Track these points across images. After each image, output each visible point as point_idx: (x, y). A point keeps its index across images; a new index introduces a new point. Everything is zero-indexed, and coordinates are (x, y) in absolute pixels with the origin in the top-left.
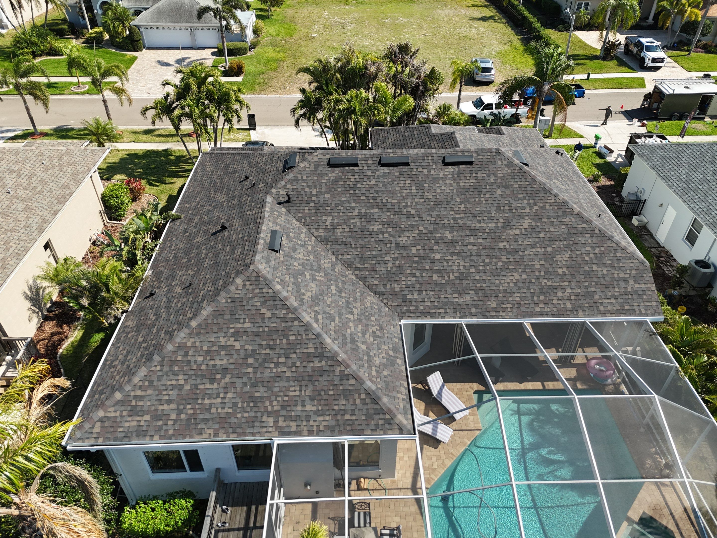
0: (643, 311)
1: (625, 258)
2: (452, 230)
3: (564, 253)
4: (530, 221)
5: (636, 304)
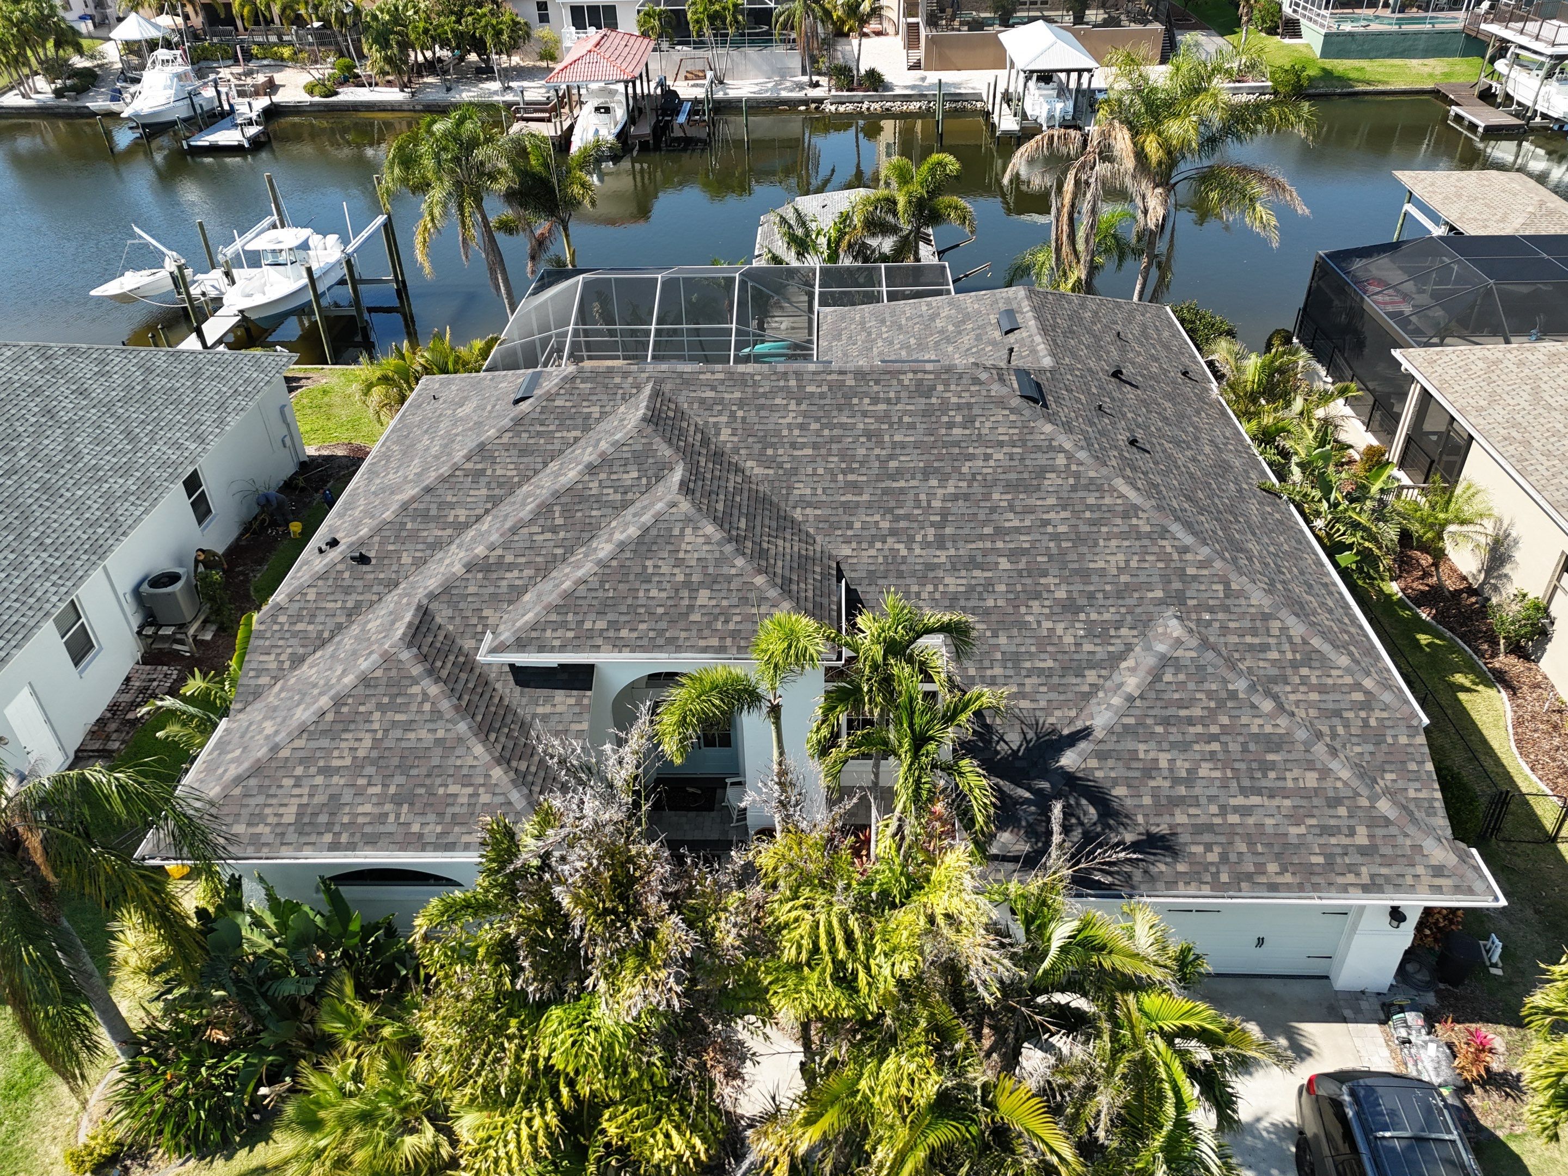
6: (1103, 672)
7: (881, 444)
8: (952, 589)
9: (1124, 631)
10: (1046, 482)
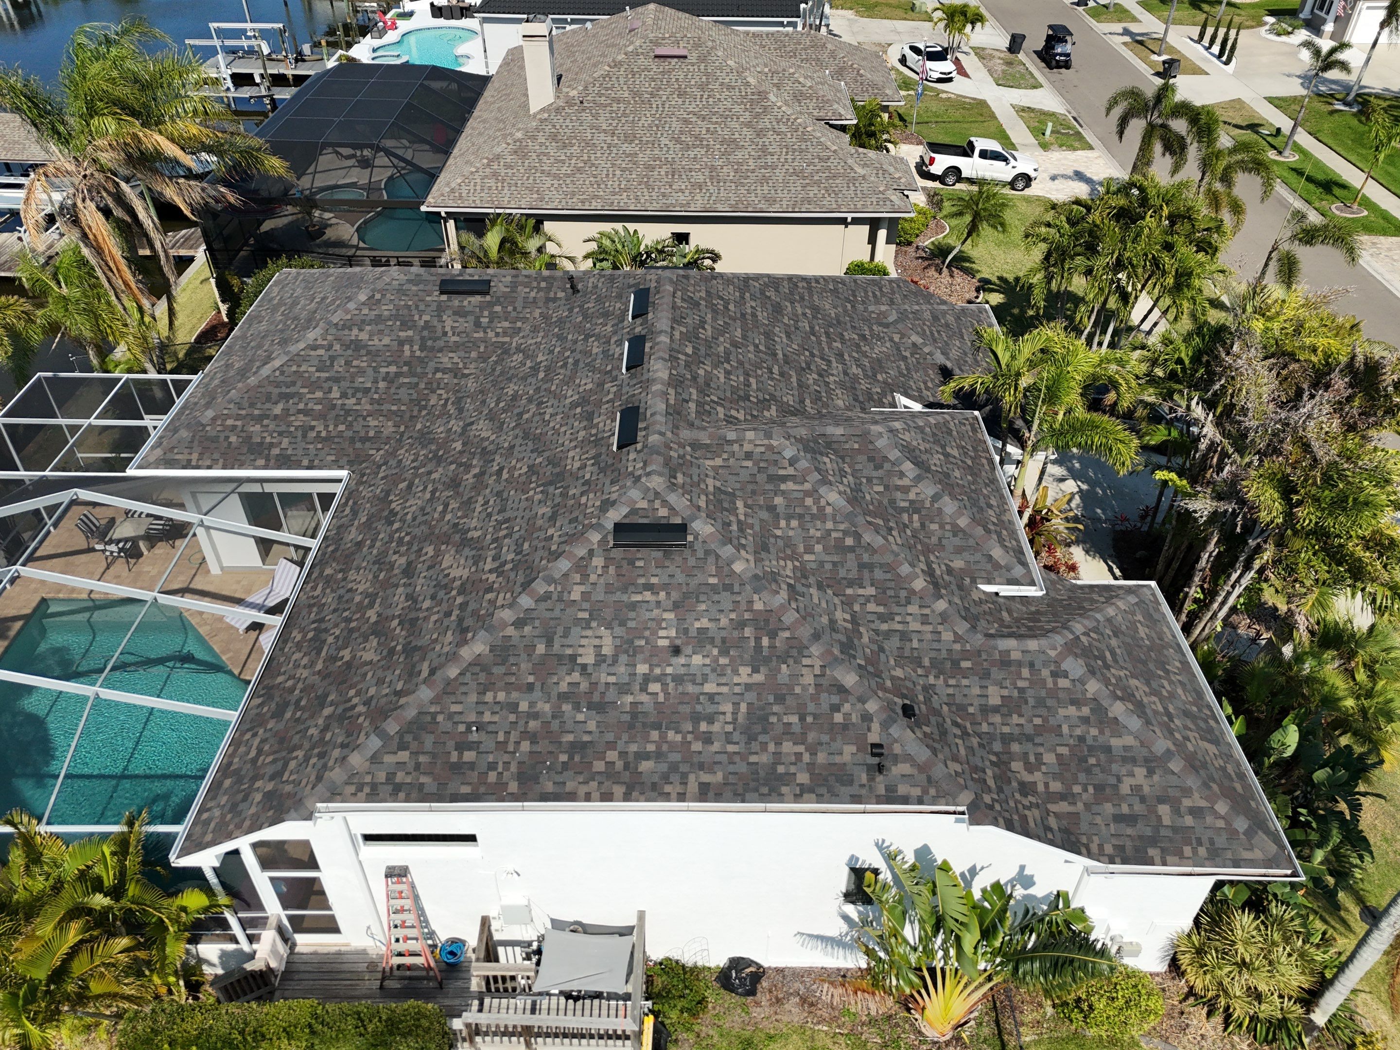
1: (323, 767)
2: (481, 474)
3: (380, 649)
5: (225, 799)
7: (744, 345)
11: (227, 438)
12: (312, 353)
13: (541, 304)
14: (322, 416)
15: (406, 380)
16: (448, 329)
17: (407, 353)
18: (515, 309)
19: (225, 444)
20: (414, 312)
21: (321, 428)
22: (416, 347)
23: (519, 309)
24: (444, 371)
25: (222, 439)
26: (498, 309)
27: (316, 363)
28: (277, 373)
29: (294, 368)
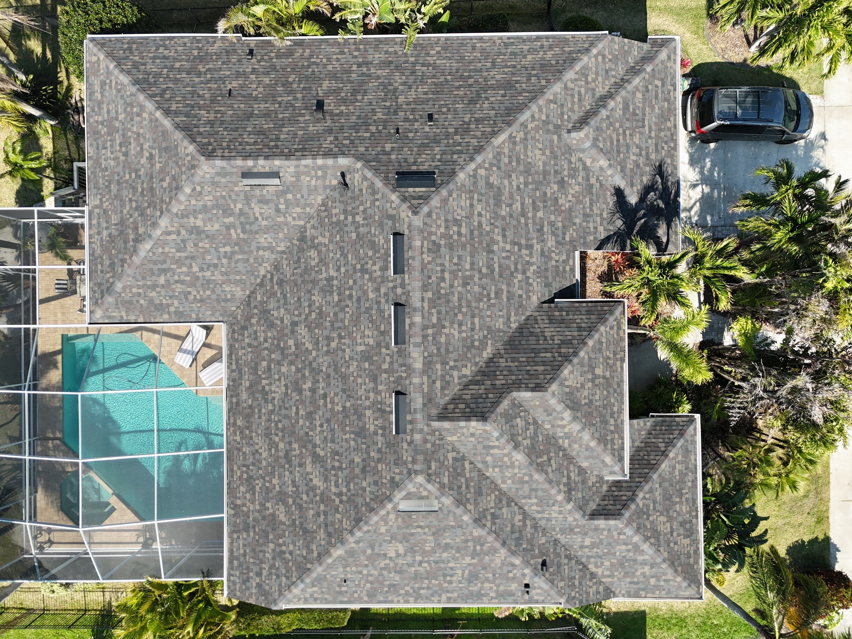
0: (232, 578)
1: (280, 585)
2: (313, 391)
3: (288, 517)
4: (322, 488)
5: (238, 573)
6: (591, 174)
7: (472, 277)
8: (554, 243)
9: (573, 160)
10: (495, 183)
11: (138, 301)
12: (168, 238)
13: (321, 190)
14: (192, 284)
15: (240, 257)
16: (257, 215)
17: (234, 236)
18: (302, 196)
19: (139, 306)
20: (229, 201)
21: (195, 293)
22: (239, 231)
23: (306, 196)
24: (264, 249)
25: (135, 302)
26: (290, 196)
27: (174, 245)
28: (150, 253)
29: (160, 250)
